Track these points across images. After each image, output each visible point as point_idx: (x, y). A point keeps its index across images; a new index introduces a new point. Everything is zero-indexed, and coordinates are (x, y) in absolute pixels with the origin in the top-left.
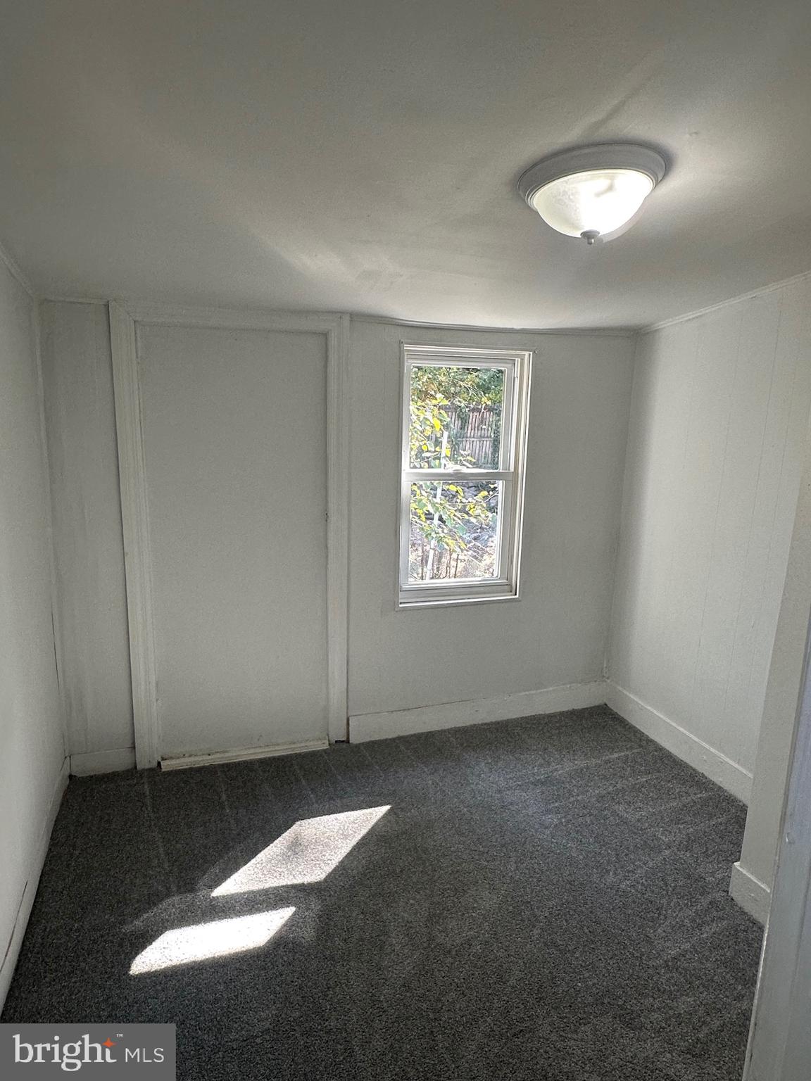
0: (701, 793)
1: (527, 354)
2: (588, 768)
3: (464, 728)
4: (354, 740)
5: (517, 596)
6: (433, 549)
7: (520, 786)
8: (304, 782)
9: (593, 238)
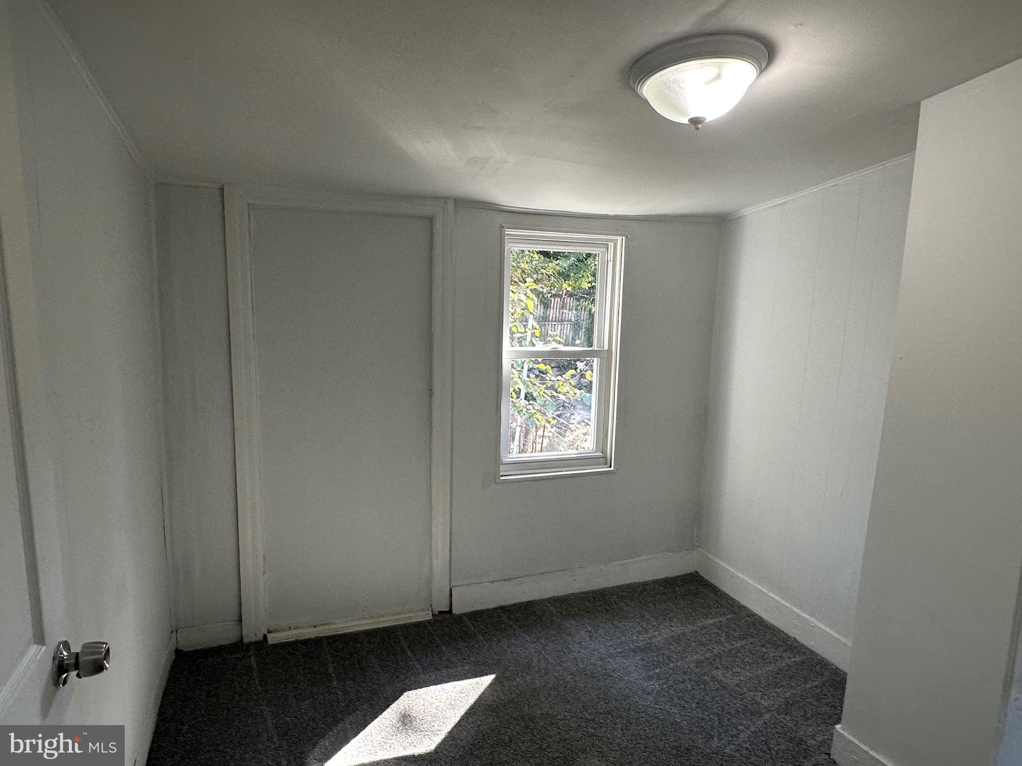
0: (794, 657)
1: (619, 238)
2: (684, 634)
3: (562, 596)
4: (456, 610)
5: (612, 468)
6: (520, 426)
7: (621, 653)
8: (409, 653)
9: (700, 123)
